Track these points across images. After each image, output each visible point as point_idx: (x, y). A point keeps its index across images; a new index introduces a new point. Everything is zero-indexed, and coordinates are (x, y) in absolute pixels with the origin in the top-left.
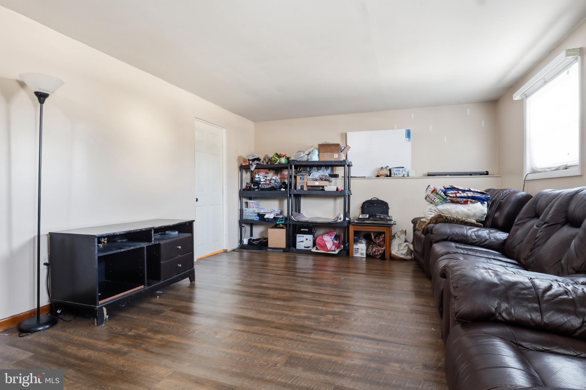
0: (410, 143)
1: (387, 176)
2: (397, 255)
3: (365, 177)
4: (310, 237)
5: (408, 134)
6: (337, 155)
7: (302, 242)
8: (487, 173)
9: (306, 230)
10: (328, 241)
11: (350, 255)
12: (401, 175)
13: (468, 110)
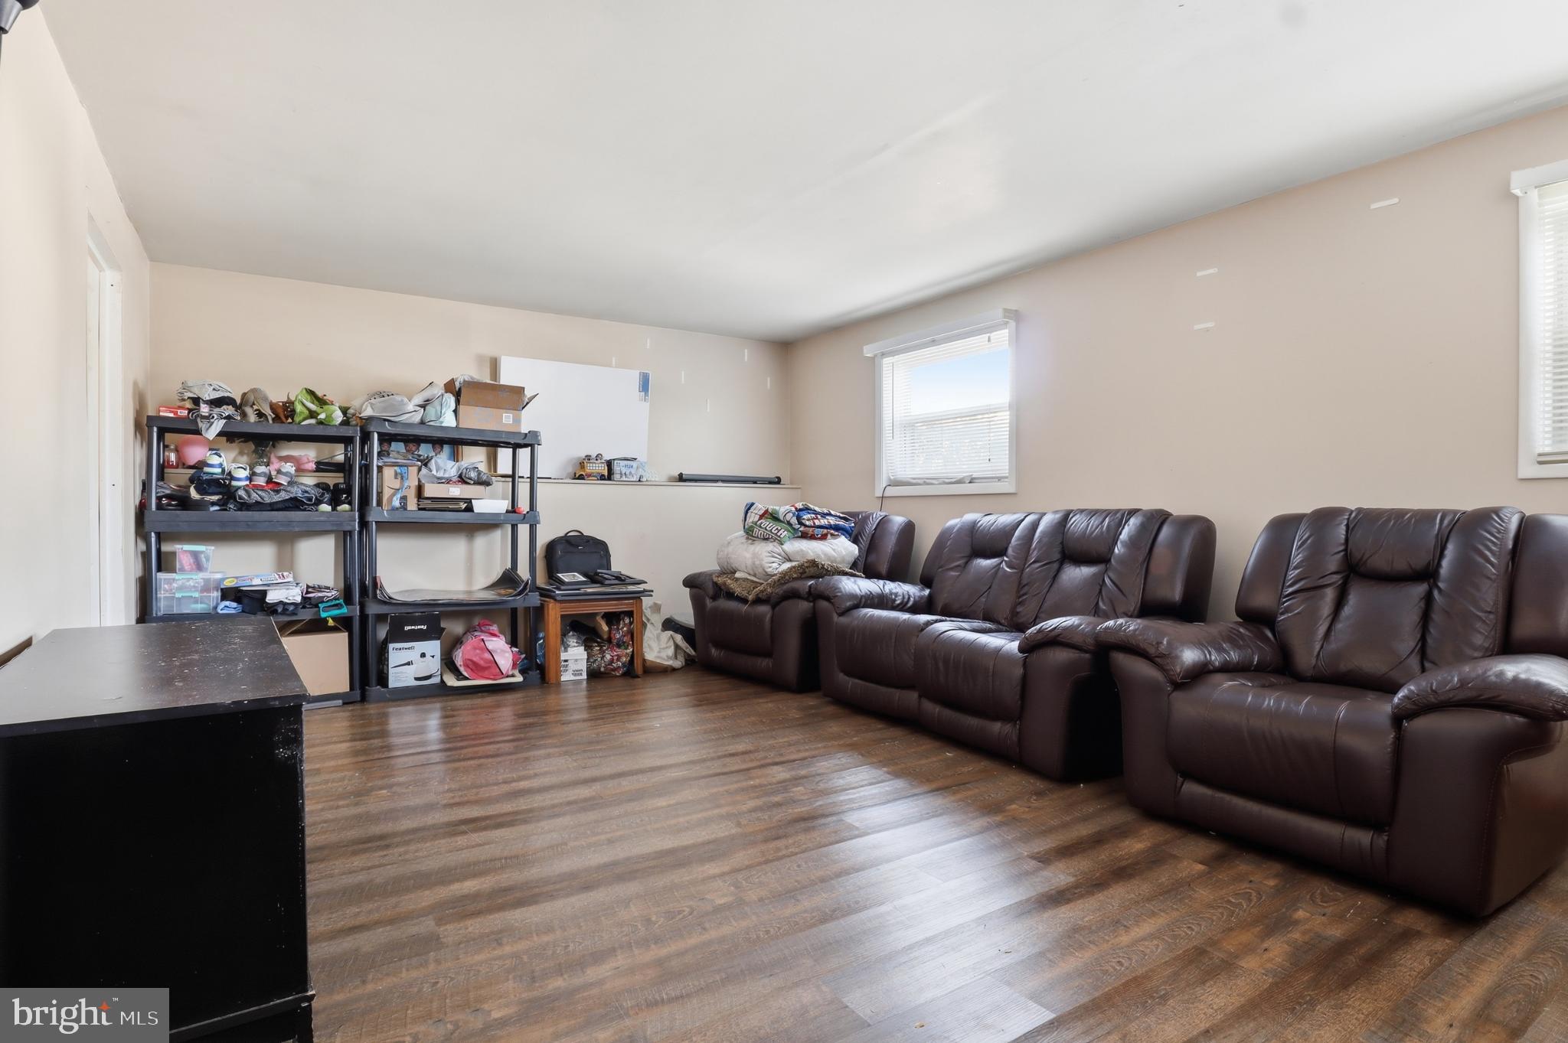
0: (647, 405)
1: (602, 477)
2: (658, 661)
3: (550, 478)
4: (433, 647)
5: (645, 384)
6: (511, 415)
7: (408, 664)
8: (778, 481)
9: (419, 627)
10: (499, 651)
11: (553, 681)
12: (635, 477)
13: (746, 351)
